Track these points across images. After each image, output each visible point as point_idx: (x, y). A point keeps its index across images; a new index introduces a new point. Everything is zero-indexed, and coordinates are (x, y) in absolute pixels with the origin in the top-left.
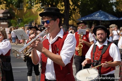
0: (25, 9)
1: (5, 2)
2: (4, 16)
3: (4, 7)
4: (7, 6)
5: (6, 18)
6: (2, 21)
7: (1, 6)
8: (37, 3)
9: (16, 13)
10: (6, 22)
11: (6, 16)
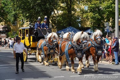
0: (18, 25)
1: (4, 20)
2: (3, 30)
3: (3, 24)
4: (5, 23)
5: (5, 31)
6: (2, 33)
7: (2, 23)
8: (27, 21)
9: (12, 28)
10: (5, 34)
11: (4, 30)
